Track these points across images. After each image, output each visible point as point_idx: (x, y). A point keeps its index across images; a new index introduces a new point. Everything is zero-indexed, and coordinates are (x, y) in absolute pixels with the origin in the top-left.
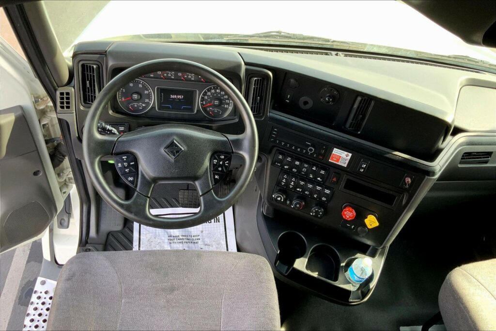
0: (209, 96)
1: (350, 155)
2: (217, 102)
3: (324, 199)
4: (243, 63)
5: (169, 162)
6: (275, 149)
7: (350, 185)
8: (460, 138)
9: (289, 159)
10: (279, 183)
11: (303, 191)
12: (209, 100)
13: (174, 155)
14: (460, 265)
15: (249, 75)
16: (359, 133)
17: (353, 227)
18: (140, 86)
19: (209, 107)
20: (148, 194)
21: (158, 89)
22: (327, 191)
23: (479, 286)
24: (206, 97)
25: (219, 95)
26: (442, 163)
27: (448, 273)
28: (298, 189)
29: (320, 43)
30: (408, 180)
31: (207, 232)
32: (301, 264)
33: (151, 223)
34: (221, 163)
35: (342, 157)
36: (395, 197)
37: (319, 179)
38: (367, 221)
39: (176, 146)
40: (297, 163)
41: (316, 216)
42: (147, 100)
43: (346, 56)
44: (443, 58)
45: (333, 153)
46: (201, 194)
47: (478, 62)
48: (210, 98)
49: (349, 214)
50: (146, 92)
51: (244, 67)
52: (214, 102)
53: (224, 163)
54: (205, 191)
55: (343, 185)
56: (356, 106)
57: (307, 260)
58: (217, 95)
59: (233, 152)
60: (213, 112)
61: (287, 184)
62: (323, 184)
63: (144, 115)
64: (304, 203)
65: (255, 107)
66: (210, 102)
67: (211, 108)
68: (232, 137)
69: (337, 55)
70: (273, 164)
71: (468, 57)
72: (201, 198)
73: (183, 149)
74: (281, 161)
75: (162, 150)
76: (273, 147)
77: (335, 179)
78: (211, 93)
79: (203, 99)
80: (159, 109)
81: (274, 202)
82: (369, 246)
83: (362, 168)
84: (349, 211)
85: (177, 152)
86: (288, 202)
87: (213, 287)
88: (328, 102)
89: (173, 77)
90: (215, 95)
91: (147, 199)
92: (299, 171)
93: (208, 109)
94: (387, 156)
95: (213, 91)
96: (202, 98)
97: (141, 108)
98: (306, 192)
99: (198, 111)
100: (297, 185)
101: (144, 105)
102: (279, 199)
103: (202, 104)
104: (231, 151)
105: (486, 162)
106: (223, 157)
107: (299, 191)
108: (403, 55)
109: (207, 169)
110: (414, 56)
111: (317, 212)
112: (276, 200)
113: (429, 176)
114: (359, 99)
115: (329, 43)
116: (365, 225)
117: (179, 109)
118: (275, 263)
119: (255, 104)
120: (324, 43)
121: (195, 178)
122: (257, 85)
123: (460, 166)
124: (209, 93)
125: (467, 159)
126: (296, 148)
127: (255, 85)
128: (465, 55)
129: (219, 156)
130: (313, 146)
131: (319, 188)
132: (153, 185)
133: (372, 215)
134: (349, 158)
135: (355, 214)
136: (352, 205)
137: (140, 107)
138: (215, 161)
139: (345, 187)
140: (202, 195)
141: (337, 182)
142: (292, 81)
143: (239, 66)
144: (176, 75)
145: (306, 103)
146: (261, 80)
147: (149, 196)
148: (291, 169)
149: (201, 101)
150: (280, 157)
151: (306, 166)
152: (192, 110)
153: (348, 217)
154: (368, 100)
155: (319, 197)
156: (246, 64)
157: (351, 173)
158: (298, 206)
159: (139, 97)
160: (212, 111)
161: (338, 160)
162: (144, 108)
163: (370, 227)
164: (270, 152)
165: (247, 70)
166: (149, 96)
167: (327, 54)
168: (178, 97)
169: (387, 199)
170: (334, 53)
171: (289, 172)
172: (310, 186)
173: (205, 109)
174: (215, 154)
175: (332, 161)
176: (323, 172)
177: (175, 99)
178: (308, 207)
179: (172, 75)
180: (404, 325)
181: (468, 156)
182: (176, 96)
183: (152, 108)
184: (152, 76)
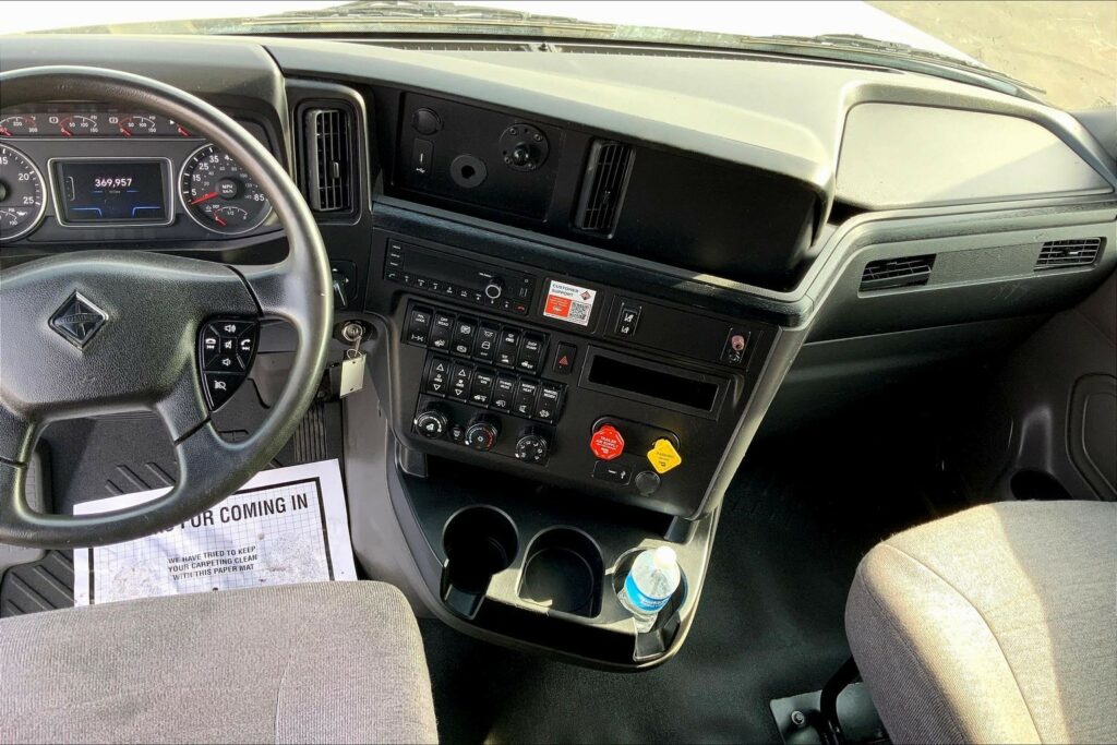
0: (203, 173)
1: (593, 293)
2: (228, 188)
3: (544, 414)
4: (277, 73)
5: (67, 357)
6: (404, 299)
7: (604, 372)
8: (855, 227)
9: (443, 322)
10: (426, 385)
11: (491, 401)
12: (207, 184)
13: (81, 336)
14: (886, 536)
15: (299, 104)
16: (610, 236)
17: (623, 474)
18: (4, 161)
19: (210, 202)
20: (17, 454)
21: (55, 165)
22: (550, 394)
23: (934, 581)
24: (197, 177)
25: (233, 169)
26: (814, 293)
27: (860, 559)
28: (477, 397)
29: (499, 22)
30: (739, 341)
31: (276, 536)
32: (505, 587)
33: (30, 535)
34: (228, 345)
35: (573, 301)
36: (714, 388)
37: (525, 364)
38: (652, 456)
39: (84, 308)
40: (465, 329)
41: (530, 459)
42: (28, 200)
43: (566, 50)
44: (802, 43)
45: (551, 293)
46: (175, 438)
47: (884, 48)
48: (209, 178)
49: (608, 444)
50: (23, 177)
51: (280, 84)
52: (221, 189)
53: (236, 344)
54: (188, 428)
55: (588, 373)
56: (591, 168)
57: (520, 572)
58: (228, 168)
59: (260, 312)
60: (223, 215)
61: (448, 388)
62: (538, 376)
63: (25, 242)
64: (495, 431)
65: (330, 192)
66: (210, 189)
67: (215, 206)
68: (252, 272)
69: (542, 49)
70: (405, 338)
71: (861, 37)
72: (179, 449)
73: (106, 316)
74: (424, 331)
76: (399, 294)
77: (564, 361)
78: (211, 165)
79: (188, 183)
80: (65, 220)
81: (420, 437)
82: (669, 518)
83: (626, 324)
84: (606, 436)
85: (89, 326)
86: (457, 434)
87: (247, 688)
88: (522, 162)
89: (94, 130)
90: (223, 169)
91: (12, 472)
92: (474, 350)
93: (208, 209)
94: (681, 286)
95: (214, 159)
96: (185, 179)
97: (14, 223)
98: (498, 403)
99: (179, 216)
100: (471, 388)
101: (21, 214)
102: (431, 427)
103: (188, 197)
104: (254, 310)
105: (923, 282)
106: (233, 328)
107: (480, 401)
108: (708, 42)
109: (187, 365)
110: (735, 44)
111: (528, 449)
112: (424, 431)
113: (787, 325)
114: (597, 147)
115: (523, 23)
116: (650, 468)
117: (124, 216)
118: (443, 594)
119: (330, 183)
120: (511, 22)
121: (154, 395)
122: (327, 130)
123: (861, 296)
124: (204, 166)
125: (876, 278)
126: (456, 291)
127: (319, 130)
128: (853, 33)
129: (220, 328)
130: (498, 280)
131: (528, 388)
132: (30, 430)
133: (666, 438)
134: (591, 301)
135: (621, 440)
136: (615, 422)
137: (12, 219)
138: (211, 342)
139: (594, 377)
140: (181, 440)
141: (570, 369)
142: (423, 114)
143: (266, 81)
144: (102, 123)
145: (468, 172)
146: (327, 115)
147: (21, 459)
148: (452, 346)
149: (184, 188)
150: (421, 318)
151: (489, 334)
152: (162, 214)
153: (606, 451)
154: (619, 148)
155: (533, 410)
156: (287, 73)
157: (600, 340)
158: (481, 439)
159: (4, 192)
160: (219, 214)
161: (565, 312)
162: (24, 222)
163: (661, 470)
164: (392, 310)
165: (289, 90)
166: (32, 188)
167: (518, 48)
168: (118, 182)
169: (696, 394)
170: (535, 45)
171: (448, 356)
172: (506, 385)
173: (197, 210)
174: (208, 322)
175: (550, 315)
176: (532, 346)
177: (108, 188)
178: (505, 438)
179: (91, 124)
180: (779, 697)
181: (878, 270)
182: (110, 182)
183: (45, 219)
184: (33, 130)
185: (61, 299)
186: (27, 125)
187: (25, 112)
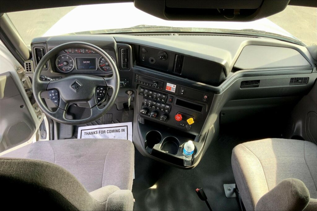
0: (103, 61)
1: (175, 86)
2: (107, 64)
3: (167, 111)
4: (115, 42)
5: (74, 92)
6: (139, 86)
7: (179, 103)
8: (238, 73)
9: (146, 91)
10: (143, 104)
11: (156, 108)
12: (103, 63)
13: (76, 89)
15: (119, 48)
16: (181, 74)
17: (183, 125)
18: (67, 58)
19: (104, 66)
20: (65, 108)
21: (76, 59)
22: (168, 107)
24: (102, 61)
28: (153, 107)
29: (166, 29)
30: (206, 97)
31: (117, 137)
32: (158, 147)
33: (65, 122)
34: (101, 92)
35: (171, 87)
36: (202, 107)
37: (163, 100)
38: (188, 121)
39: (77, 84)
40: (151, 92)
41: (163, 120)
42: (71, 65)
43: (180, 35)
44: (237, 31)
45: (167, 85)
46: (91, 107)
47: (258, 32)
49: (179, 118)
50: (71, 61)
51: (116, 44)
53: (102, 92)
54: (93, 106)
55: (176, 103)
56: (176, 60)
57: (161, 144)
59: (107, 86)
60: (106, 69)
61: (147, 105)
62: (165, 103)
63: (70, 72)
64: (156, 114)
65: (125, 64)
66: (104, 64)
68: (106, 79)
69: (174, 35)
70: (139, 94)
71: (253, 30)
72: (91, 109)
73: (80, 85)
74: (143, 93)
75: (70, 87)
76: (138, 85)
77: (170, 100)
79: (100, 63)
80: (77, 69)
81: (142, 115)
82: (195, 136)
83: (182, 92)
84: (178, 116)
85: (77, 87)
86: (149, 114)
87: (101, 155)
88: (161, 59)
89: (84, 52)
91: (63, 111)
92: (153, 97)
93: (103, 68)
94: (193, 85)
97: (69, 69)
98: (157, 108)
99: (98, 69)
100: (152, 105)
102: (143, 112)
103: (100, 65)
104: (106, 85)
106: (102, 89)
107: (154, 108)
108: (214, 32)
109: (94, 94)
110: (221, 32)
111: (163, 118)
112: (142, 113)
113: (217, 94)
114: (177, 56)
115: (171, 29)
116: (187, 123)
117: (88, 68)
118: (145, 148)
119: (125, 63)
120: (168, 29)
121: (88, 100)
122: (124, 53)
123: (241, 89)
124: (103, 59)
125: (245, 85)
126: (149, 84)
127: (123, 53)
128: (251, 29)
129: (100, 88)
130: (157, 83)
131: (163, 105)
132: (67, 105)
133: (192, 117)
134: (175, 87)
135: (181, 117)
136: (181, 113)
138: (98, 91)
139: (177, 104)
140: (92, 108)
141: (172, 102)
142: (143, 49)
143: (113, 44)
144: (85, 51)
145: (152, 61)
146: (124, 50)
147: (65, 109)
148: (148, 96)
150: (142, 90)
151: (155, 93)
152: (95, 68)
153: (178, 119)
154: (181, 56)
155: (164, 110)
156: (117, 42)
157: (177, 96)
158: (153, 115)
159: (67, 64)
161: (170, 90)
162: (70, 69)
163: (190, 124)
164: (137, 88)
165: (117, 45)
166: (72, 63)
167: (169, 35)
168: (87, 62)
169: (199, 108)
170: (172, 34)
171: (147, 98)
172: (159, 104)
173: (101, 68)
174: (98, 87)
175: (167, 90)
176: (164, 96)
177: (85, 63)
178: (158, 116)
179: (83, 51)
180: (226, 183)
181: (244, 83)
183: (74, 69)
184: (73, 52)
185: (73, 82)
186: (72, 51)
187: (72, 49)
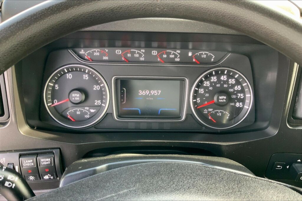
0: (205, 88)
2: (223, 98)
12: (207, 95)
18: (86, 77)
19: (209, 107)
21: (116, 80)
24: (201, 91)
25: (225, 86)
42: (98, 102)
48: (209, 92)
50: (96, 88)
52: (218, 99)
58: (222, 85)
63: (93, 129)
66: (209, 99)
67: (210, 110)
78: (211, 83)
79: (196, 94)
80: (119, 116)
89: (142, 59)
90: (218, 85)
93: (205, 112)
95: (214, 79)
96: (196, 92)
97: (87, 116)
99: (190, 115)
101: (92, 111)
103: (195, 104)
117: (154, 114)
124: (207, 83)
137: (86, 114)
144: (147, 54)
149: (195, 97)
159: (83, 97)
160: (212, 115)
162: (93, 116)
166: (101, 95)
168: (153, 92)
173: (200, 112)
177: (146, 96)
179: (140, 55)
182: (147, 92)
183: (107, 115)
184: (106, 58)
186: (102, 55)
187: (102, 46)
